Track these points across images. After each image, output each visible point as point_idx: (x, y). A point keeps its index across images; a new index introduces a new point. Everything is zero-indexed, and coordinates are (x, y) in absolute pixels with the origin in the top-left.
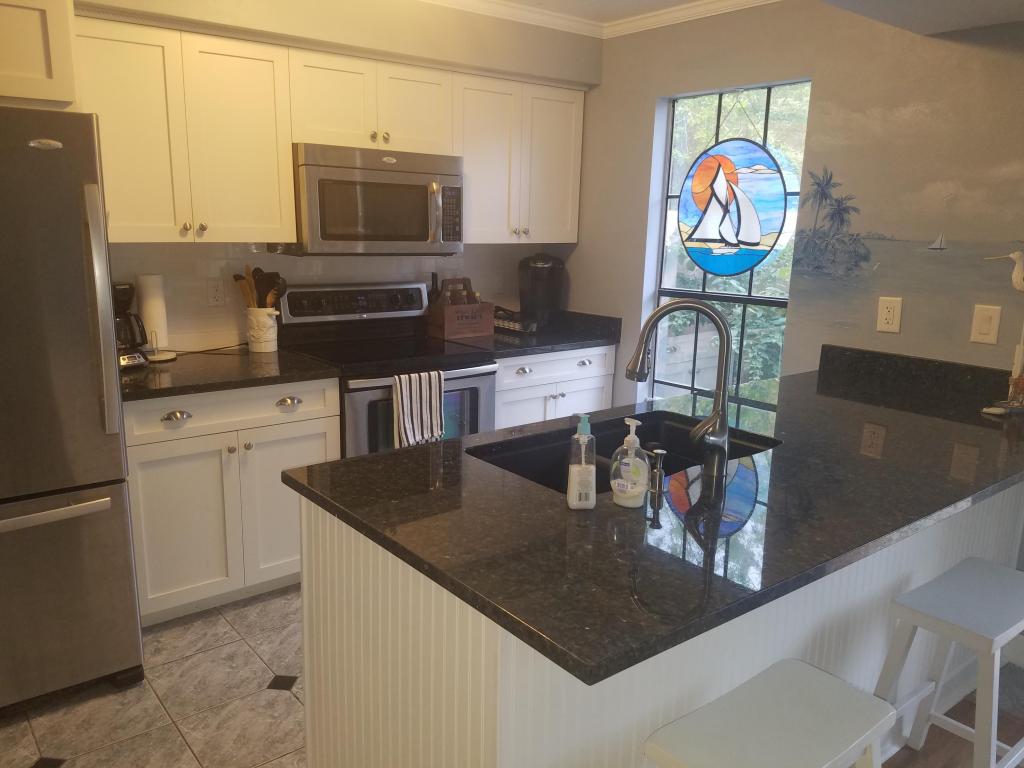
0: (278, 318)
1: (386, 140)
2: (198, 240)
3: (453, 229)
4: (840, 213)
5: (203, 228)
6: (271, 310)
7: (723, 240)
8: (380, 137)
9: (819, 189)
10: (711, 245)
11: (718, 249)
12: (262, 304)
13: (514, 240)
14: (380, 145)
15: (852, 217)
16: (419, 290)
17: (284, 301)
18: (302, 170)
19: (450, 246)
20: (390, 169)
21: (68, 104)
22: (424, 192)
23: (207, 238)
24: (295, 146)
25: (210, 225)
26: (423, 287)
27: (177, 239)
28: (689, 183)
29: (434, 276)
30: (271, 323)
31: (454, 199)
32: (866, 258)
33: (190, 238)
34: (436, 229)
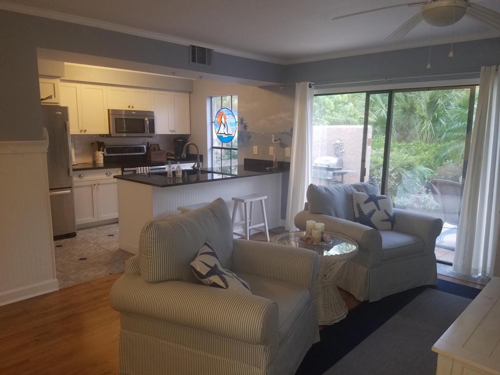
0: (104, 154)
1: (132, 107)
2: (84, 134)
3: (152, 130)
4: (245, 127)
5: (85, 131)
6: (102, 152)
7: (225, 134)
8: (131, 107)
9: (241, 121)
10: (222, 135)
11: (224, 136)
12: (99, 150)
13: (171, 133)
14: (131, 109)
15: (247, 128)
16: (144, 147)
17: (105, 150)
18: (111, 116)
19: (151, 135)
20: (134, 115)
21: (58, 103)
22: (143, 120)
23: (86, 133)
24: (109, 110)
25: (87, 130)
26: (145, 146)
27: (79, 133)
28: (216, 119)
29: (148, 143)
30: (102, 155)
31: (152, 122)
32: (251, 138)
33: (82, 133)
34: (147, 130)
